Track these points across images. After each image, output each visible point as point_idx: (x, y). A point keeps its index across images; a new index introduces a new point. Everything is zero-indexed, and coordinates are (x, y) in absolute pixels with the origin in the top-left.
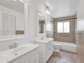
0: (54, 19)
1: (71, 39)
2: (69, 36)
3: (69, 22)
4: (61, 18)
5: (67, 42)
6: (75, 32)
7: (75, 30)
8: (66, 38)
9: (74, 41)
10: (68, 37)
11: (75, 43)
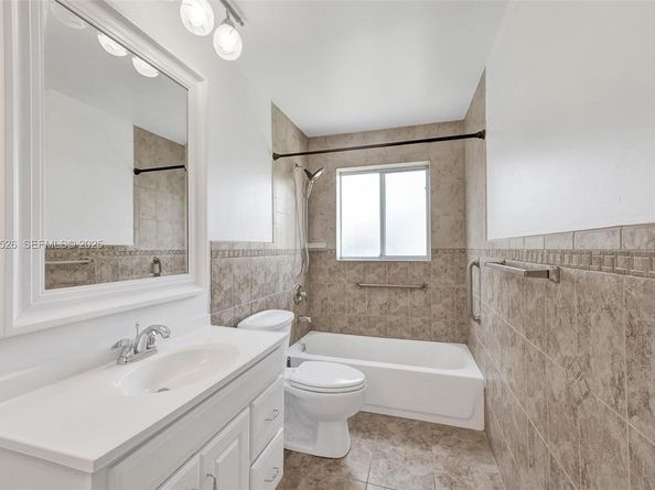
0: (305, 139)
1: (438, 308)
2: (424, 287)
3: (423, 174)
4: (365, 134)
5: (415, 335)
6: (464, 251)
7: (464, 237)
8: (404, 301)
9: (460, 328)
10: (419, 297)
11: (467, 344)
